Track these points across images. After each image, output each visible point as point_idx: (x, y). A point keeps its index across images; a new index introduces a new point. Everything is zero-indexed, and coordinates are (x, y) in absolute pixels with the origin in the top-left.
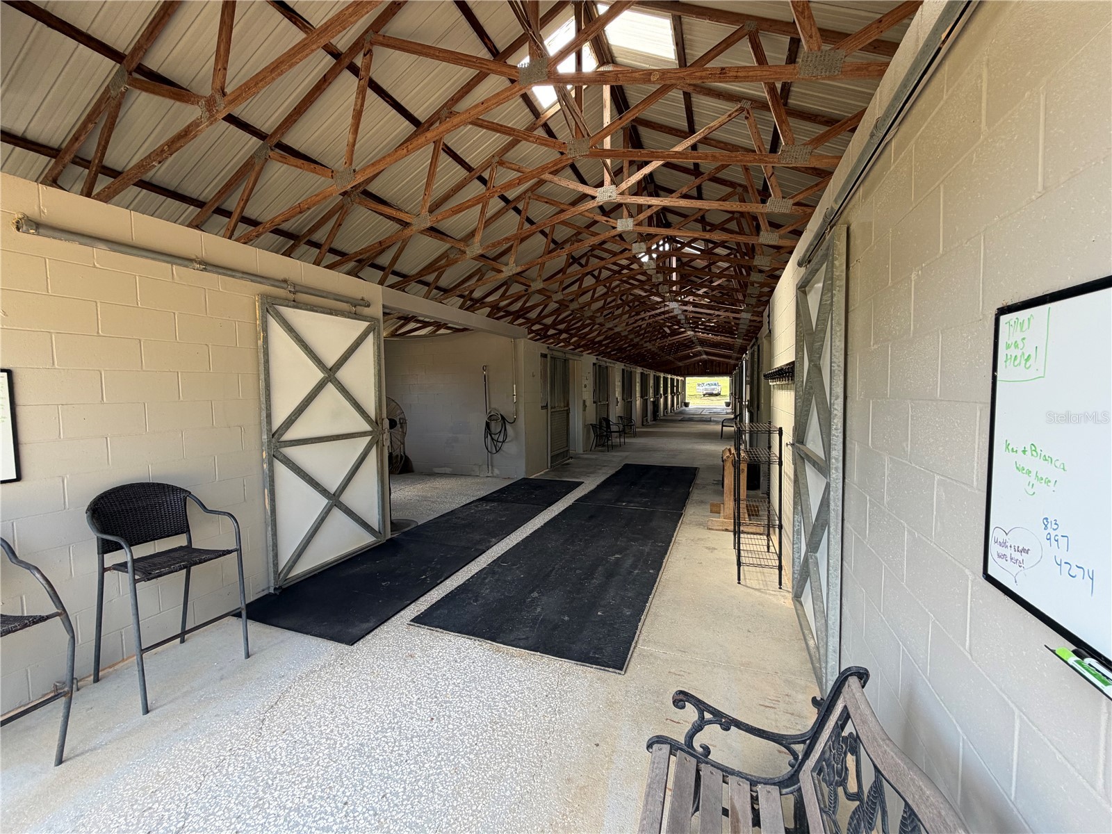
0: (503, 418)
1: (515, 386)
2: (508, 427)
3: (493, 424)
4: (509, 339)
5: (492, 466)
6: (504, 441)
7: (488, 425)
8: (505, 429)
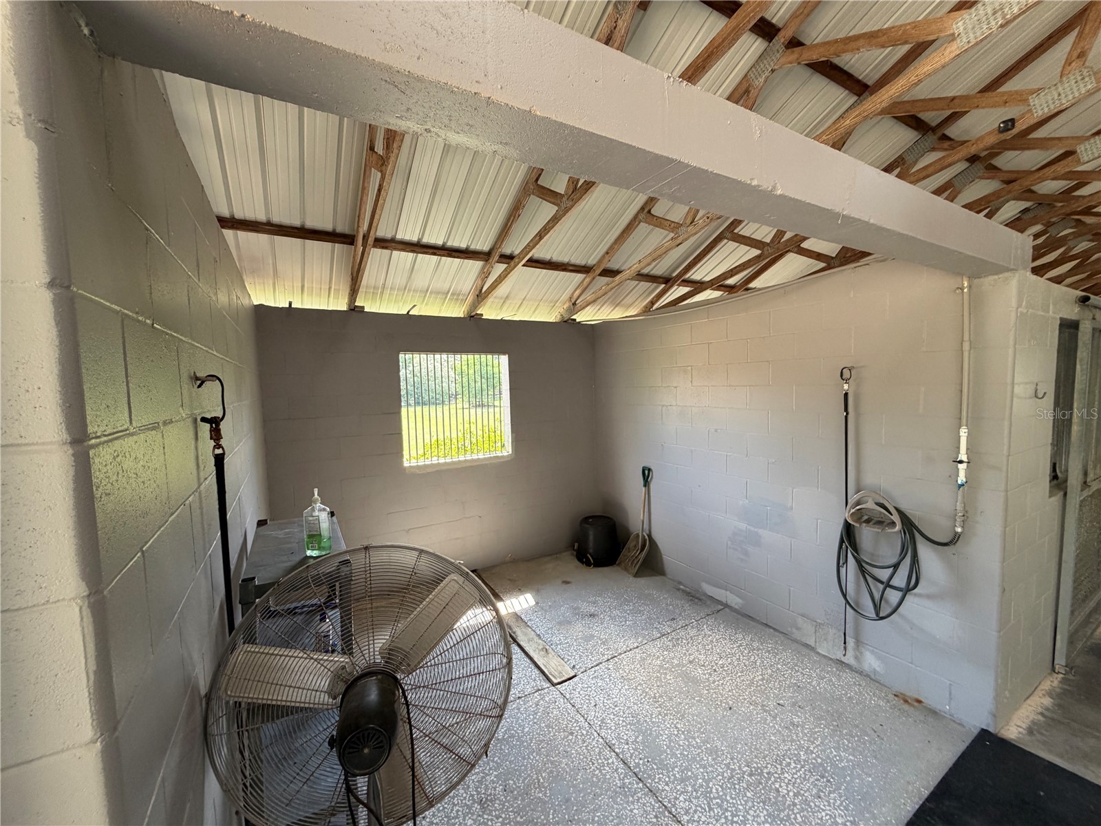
0: (909, 525)
1: (964, 433)
2: (926, 553)
3: (866, 535)
4: (950, 282)
5: (858, 642)
6: (907, 590)
7: (849, 535)
8: (915, 560)
